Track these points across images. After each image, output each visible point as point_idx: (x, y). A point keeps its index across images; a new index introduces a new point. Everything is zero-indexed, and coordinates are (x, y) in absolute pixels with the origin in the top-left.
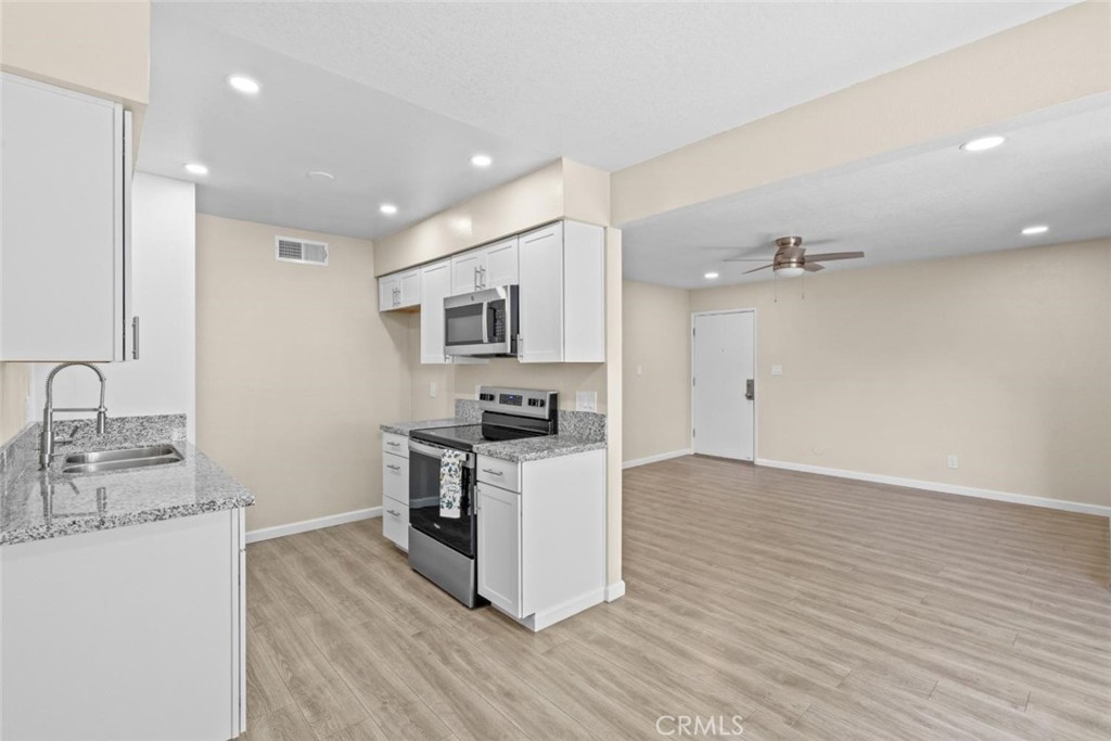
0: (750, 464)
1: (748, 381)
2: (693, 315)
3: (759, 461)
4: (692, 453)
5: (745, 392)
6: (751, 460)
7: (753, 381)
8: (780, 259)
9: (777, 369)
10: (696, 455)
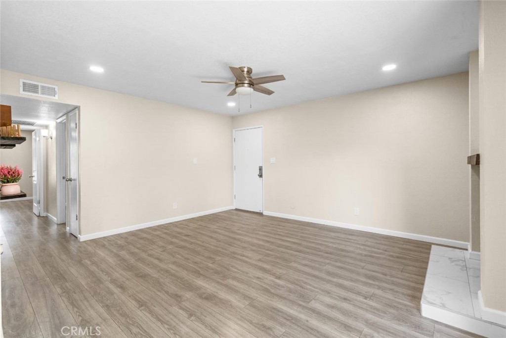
0: (260, 214)
1: (260, 167)
2: (234, 130)
3: (265, 213)
4: (234, 208)
5: (258, 173)
6: (261, 212)
7: (262, 167)
8: (238, 82)
9: (273, 160)
10: (236, 210)
